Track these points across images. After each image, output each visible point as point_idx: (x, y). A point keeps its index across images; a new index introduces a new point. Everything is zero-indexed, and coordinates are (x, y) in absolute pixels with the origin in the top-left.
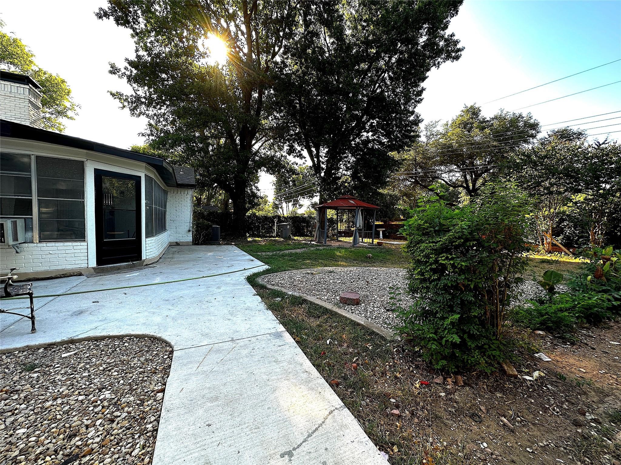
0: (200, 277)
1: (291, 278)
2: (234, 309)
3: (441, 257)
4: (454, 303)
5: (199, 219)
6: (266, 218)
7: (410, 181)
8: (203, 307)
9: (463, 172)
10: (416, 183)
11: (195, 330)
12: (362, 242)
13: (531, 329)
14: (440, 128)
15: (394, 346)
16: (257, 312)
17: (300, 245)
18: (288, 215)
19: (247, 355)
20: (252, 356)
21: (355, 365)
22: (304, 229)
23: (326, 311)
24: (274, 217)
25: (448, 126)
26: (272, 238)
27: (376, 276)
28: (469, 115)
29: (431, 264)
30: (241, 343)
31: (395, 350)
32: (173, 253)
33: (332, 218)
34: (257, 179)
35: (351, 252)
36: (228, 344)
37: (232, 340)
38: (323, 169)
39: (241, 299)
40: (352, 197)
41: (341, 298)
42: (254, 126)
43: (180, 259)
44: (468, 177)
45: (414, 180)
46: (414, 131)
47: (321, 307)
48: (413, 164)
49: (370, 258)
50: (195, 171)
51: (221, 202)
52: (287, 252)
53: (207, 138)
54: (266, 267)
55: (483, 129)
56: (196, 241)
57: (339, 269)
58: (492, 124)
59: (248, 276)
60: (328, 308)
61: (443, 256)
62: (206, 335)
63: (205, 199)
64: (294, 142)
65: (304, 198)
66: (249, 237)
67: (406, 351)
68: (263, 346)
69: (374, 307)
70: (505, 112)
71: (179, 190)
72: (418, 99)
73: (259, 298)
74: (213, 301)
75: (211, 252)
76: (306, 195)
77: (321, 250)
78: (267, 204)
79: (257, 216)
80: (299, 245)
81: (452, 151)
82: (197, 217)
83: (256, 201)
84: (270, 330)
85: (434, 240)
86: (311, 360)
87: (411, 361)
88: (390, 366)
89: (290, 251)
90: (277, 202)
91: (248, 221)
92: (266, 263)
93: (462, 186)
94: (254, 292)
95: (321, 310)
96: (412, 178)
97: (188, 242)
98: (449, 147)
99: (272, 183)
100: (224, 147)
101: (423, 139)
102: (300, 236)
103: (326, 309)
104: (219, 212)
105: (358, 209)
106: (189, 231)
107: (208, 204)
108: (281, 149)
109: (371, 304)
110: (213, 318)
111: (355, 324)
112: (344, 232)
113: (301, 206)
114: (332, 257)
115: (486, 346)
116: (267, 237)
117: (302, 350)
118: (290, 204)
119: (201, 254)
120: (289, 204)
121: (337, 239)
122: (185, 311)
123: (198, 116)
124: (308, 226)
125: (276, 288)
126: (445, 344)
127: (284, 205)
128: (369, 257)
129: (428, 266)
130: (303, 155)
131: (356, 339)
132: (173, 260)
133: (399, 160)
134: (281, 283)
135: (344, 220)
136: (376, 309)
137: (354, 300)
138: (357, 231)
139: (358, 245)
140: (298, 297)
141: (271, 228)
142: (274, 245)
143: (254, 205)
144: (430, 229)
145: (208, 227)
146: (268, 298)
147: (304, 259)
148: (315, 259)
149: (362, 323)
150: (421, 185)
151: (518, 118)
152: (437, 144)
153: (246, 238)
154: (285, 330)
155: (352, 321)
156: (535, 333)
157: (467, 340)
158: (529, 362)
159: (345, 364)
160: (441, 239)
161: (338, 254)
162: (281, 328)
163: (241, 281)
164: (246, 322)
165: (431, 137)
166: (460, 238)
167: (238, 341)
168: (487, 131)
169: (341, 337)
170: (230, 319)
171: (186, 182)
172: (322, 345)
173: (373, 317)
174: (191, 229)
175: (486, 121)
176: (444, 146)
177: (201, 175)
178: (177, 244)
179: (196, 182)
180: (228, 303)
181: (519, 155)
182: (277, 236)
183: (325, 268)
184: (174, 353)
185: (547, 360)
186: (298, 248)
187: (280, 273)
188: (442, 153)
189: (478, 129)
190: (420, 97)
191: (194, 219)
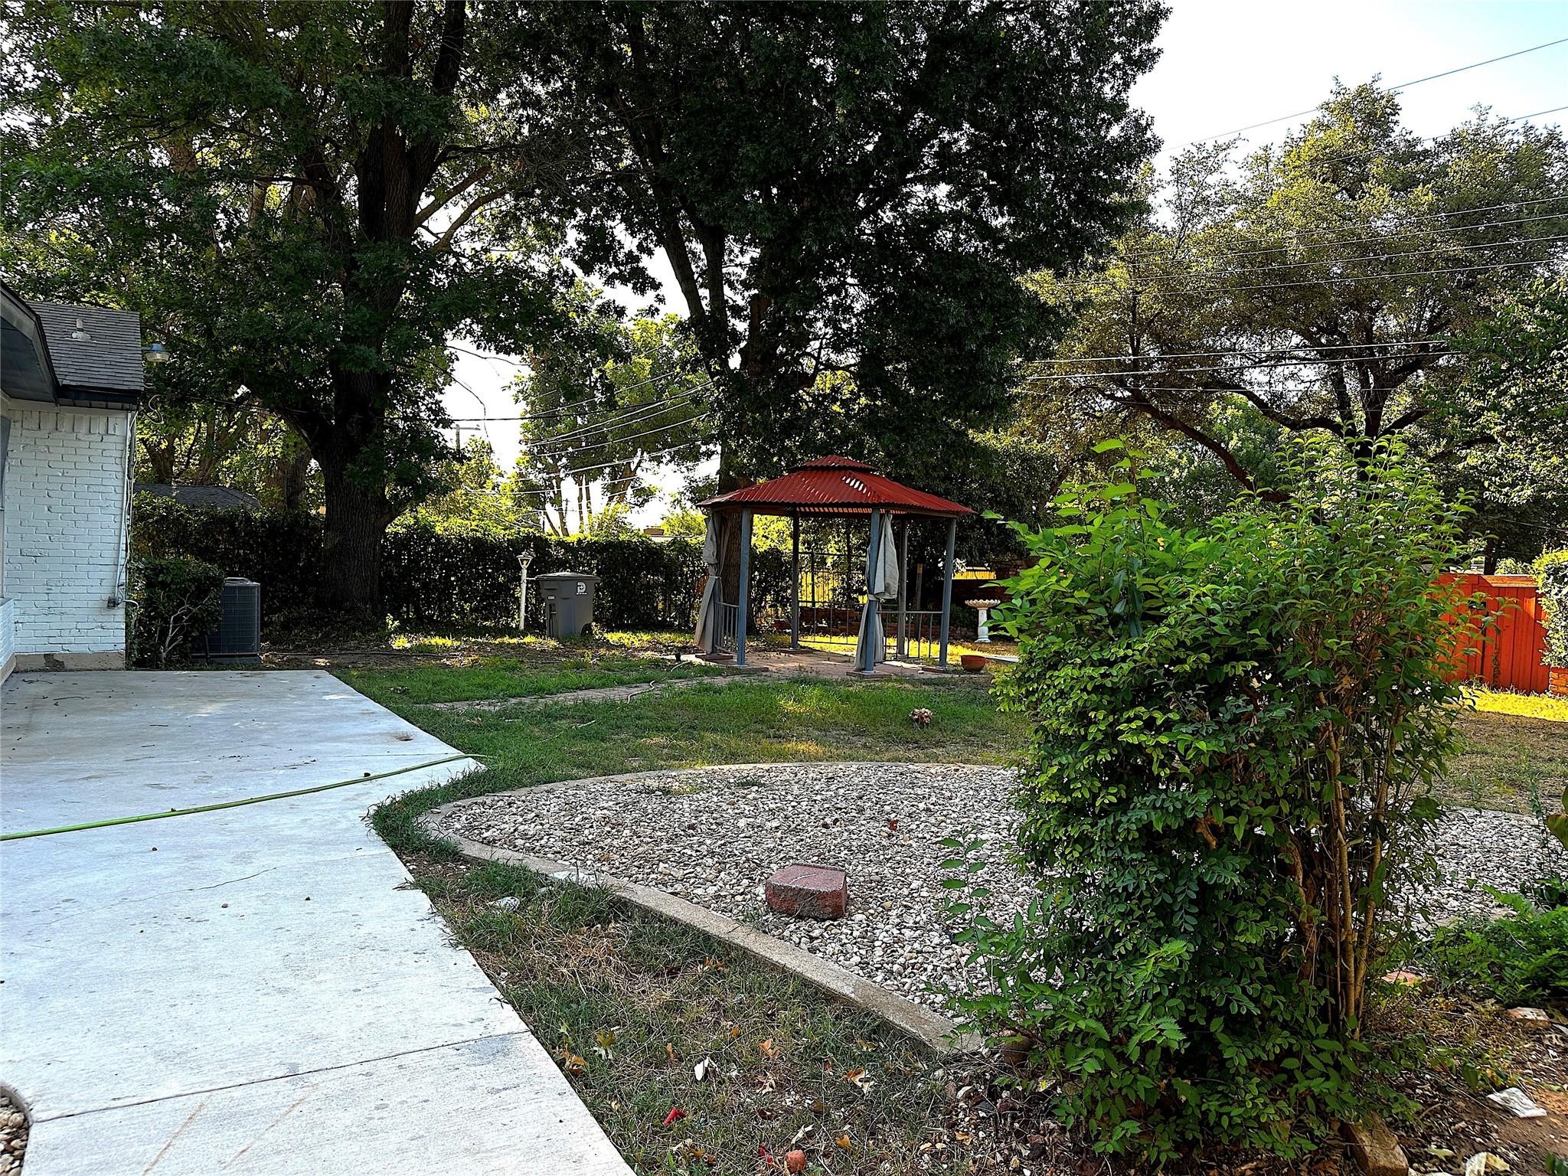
0: (158, 811)
1: (571, 808)
2: (307, 948)
3: (1129, 720)
4: (1174, 897)
5: (158, 549)
6: (480, 549)
7: (1112, 397)
8: (169, 940)
9: (1330, 365)
10: (1138, 403)
11: (127, 1037)
12: (901, 655)
13: (1498, 1002)
14: (1235, 174)
15: (961, 1079)
16: (409, 959)
17: (631, 667)
18: (587, 533)
19: (354, 1129)
20: (373, 1132)
21: (796, 1154)
22: (651, 599)
23: (705, 944)
24: (519, 545)
25: (1271, 166)
26: (507, 640)
27: (933, 799)
28: (1351, 124)
29: (1095, 748)
30: (329, 1083)
31: (961, 1093)
32: (34, 706)
33: (774, 553)
34: (444, 369)
35: (847, 698)
36: (271, 1088)
37: (293, 1074)
38: (736, 337)
39: (343, 906)
40: (858, 463)
41: (773, 892)
42: (428, 134)
43: (67, 733)
44: (1352, 385)
45: (1127, 394)
46: (1121, 188)
47: (687, 929)
48: (1124, 323)
49: (922, 724)
50: (144, 326)
51: (269, 471)
52: (568, 699)
53: (206, 176)
54: (469, 765)
55: (1406, 184)
56: (142, 651)
57: (786, 769)
58: (1445, 166)
59: (381, 807)
60: (713, 931)
61: (1137, 717)
62: (177, 1058)
63: (190, 453)
64: (607, 214)
65: (658, 460)
66: (399, 631)
67: (1005, 1094)
68: (423, 1095)
69: (900, 926)
70: (1492, 120)
71: (68, 414)
72: (1137, 52)
73: (421, 900)
74: (215, 914)
75: (213, 699)
76: (666, 446)
77: (718, 691)
78: (489, 484)
79: (438, 538)
80: (627, 670)
81: (1283, 276)
82: (151, 538)
83: (435, 469)
84: (460, 1030)
85: (1106, 655)
86: (619, 1142)
87: (1018, 1134)
88: (935, 1155)
89: (581, 694)
90: (536, 478)
91: (397, 558)
92: (467, 748)
93: (1324, 422)
94: (402, 872)
95: (687, 942)
96: (1121, 383)
97: (106, 654)
98: (1269, 258)
99: (515, 389)
100: (287, 225)
101: (1164, 217)
102: (634, 628)
103: (707, 937)
104: (258, 515)
105: (882, 516)
106: (112, 603)
107: (207, 480)
108: (550, 237)
109: (893, 913)
110: (211, 986)
111: (818, 996)
112: (823, 614)
113: (645, 495)
114: (762, 722)
115: (1291, 1063)
116: (482, 631)
117: (590, 1106)
118: (596, 487)
119: (166, 711)
120: (591, 485)
121: (794, 644)
122: (85, 961)
123: (164, 76)
124: (671, 586)
125: (501, 854)
126: (1142, 1058)
127: (569, 488)
128: (920, 721)
129: (1084, 754)
130: (650, 273)
131: (814, 1054)
132: (35, 737)
133: (1063, 306)
134: (524, 836)
135: (829, 561)
136: (908, 933)
137: (821, 896)
138: (876, 608)
139: (878, 670)
140: (594, 891)
141: (505, 592)
142: (513, 669)
143: (423, 490)
144: (1096, 611)
145: (203, 587)
146: (460, 900)
147: (643, 730)
148: (691, 730)
149: (847, 991)
150: (1155, 413)
151: (1546, 145)
152: (1222, 243)
153: (386, 637)
154: (523, 1027)
155: (806, 983)
156: (1508, 1018)
157: (1223, 1039)
158: (1462, 1124)
159: (761, 1154)
160: (1130, 652)
161: (790, 706)
162: (509, 1020)
163: (347, 830)
164: (357, 1000)
165: (1199, 210)
166: (1198, 646)
167: (314, 1078)
168: (1423, 195)
169: (755, 1051)
170: (287, 990)
171: (101, 377)
172: (676, 1083)
173: (896, 967)
174: (121, 594)
175: (1419, 154)
176: (1251, 252)
177: (172, 345)
178: (53, 664)
179: (147, 380)
180: (284, 923)
181: (1532, 305)
182: (534, 626)
183: (726, 767)
184: (32, 1132)
185: (1528, 1114)
186: (621, 683)
187: (524, 791)
188: (1243, 281)
189: (1387, 188)
190: (1144, 46)
191: (135, 549)
